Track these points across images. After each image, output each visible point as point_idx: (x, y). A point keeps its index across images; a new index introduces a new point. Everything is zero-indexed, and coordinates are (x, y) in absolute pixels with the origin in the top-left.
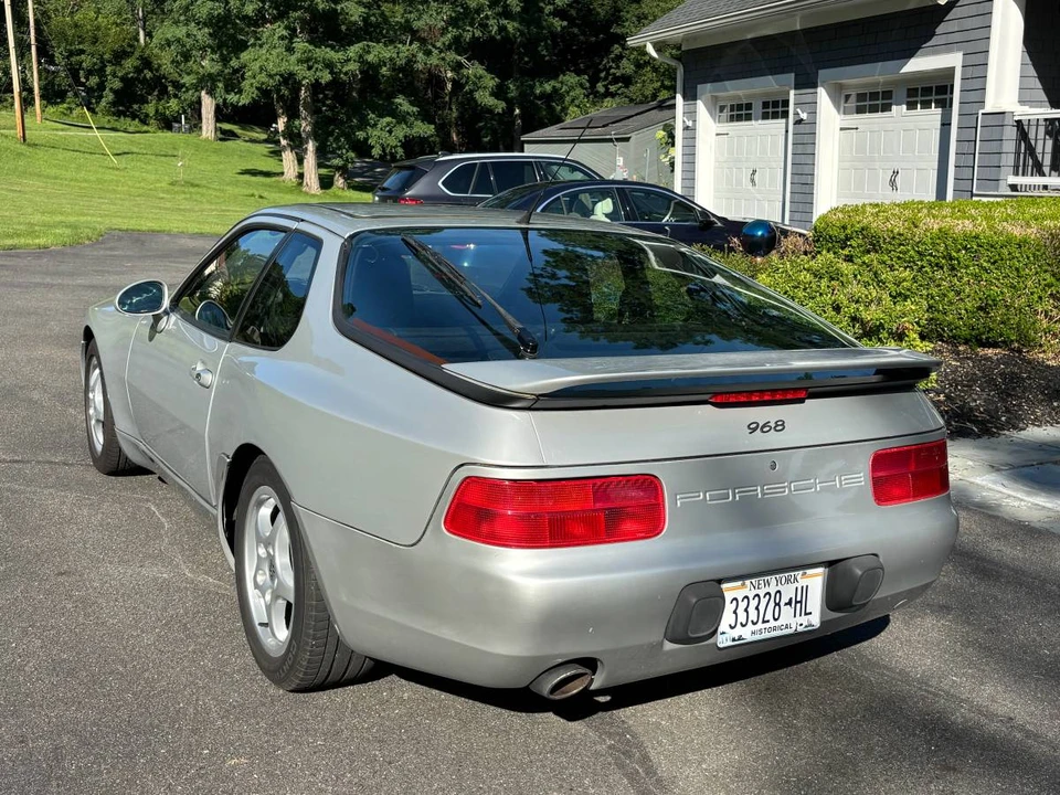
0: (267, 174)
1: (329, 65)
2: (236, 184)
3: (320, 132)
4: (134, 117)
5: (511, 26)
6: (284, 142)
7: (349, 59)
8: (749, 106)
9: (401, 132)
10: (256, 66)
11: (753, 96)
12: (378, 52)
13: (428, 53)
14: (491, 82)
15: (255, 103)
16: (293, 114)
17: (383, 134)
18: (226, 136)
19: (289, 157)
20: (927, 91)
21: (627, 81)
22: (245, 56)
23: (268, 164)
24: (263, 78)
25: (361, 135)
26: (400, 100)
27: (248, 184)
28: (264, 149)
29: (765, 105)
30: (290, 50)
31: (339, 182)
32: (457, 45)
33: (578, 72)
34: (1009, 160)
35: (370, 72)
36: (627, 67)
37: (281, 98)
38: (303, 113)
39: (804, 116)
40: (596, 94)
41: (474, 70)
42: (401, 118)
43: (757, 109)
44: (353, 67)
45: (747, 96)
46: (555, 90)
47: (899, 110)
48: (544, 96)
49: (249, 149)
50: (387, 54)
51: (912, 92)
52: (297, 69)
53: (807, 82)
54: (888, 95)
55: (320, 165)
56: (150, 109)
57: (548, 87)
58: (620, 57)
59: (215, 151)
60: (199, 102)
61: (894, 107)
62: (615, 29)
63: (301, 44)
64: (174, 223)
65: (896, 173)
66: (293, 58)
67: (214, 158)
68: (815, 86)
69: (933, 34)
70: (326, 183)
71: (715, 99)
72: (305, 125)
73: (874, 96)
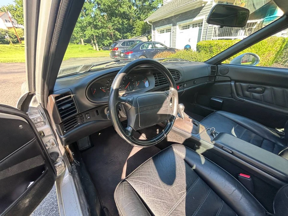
0: (92, 49)
1: (97, 33)
2: (88, 50)
3: (98, 42)
4: (73, 43)
5: (120, 26)
6: (93, 44)
7: (100, 31)
8: (164, 31)
9: (108, 42)
10: (87, 33)
11: (164, 29)
12: (104, 30)
13: (110, 30)
14: (119, 34)
15: (88, 39)
16: (94, 40)
17: (106, 42)
18: (85, 45)
19: (94, 46)
20: (196, 24)
21: (135, 34)
22: (86, 32)
23: (92, 48)
24: (88, 35)
25: (103, 43)
26: (107, 37)
27: (89, 51)
28: (91, 46)
29: (167, 30)
30: (92, 31)
31: (101, 49)
32: (114, 29)
33: (129, 33)
34: (213, 34)
35: (103, 33)
36: (135, 32)
37: (92, 38)
38: (95, 40)
39: (174, 31)
40: (131, 35)
41: (117, 32)
42: (108, 40)
43: (165, 31)
44: (101, 33)
45: (163, 29)
46: (127, 35)
47: (191, 28)
48: (125, 36)
49: (89, 46)
50: (105, 30)
51: (193, 25)
52: (93, 33)
53: (174, 25)
54: (189, 26)
55: (99, 48)
56: (75, 42)
57: (126, 35)
58: (134, 31)
59: (85, 47)
60: (81, 40)
61: (190, 28)
62: (133, 27)
63: (93, 29)
64: (80, 56)
65: (190, 39)
66: (92, 32)
67: (84, 48)
68: (176, 25)
69: (200, 13)
70: (100, 50)
71: (158, 30)
72: (96, 42)
73: (186, 26)
